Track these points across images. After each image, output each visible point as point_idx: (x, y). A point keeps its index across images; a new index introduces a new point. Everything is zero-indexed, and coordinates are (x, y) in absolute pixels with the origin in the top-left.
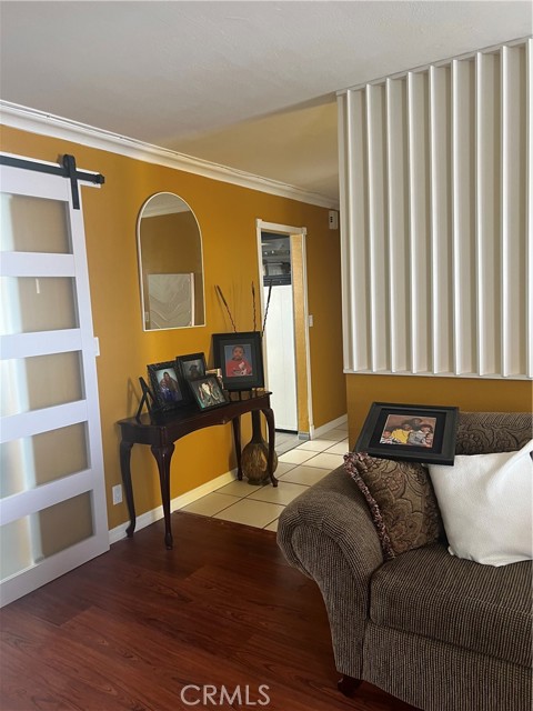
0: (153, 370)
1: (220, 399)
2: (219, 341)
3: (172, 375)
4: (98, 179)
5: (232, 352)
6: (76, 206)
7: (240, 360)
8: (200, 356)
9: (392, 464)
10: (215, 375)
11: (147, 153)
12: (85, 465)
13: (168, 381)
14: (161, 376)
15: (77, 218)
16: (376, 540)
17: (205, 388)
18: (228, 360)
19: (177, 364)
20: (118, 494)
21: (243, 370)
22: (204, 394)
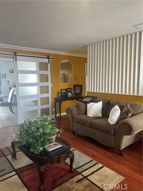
0: (61, 90)
1: (72, 96)
2: (75, 86)
3: (65, 91)
4: (53, 59)
5: (77, 88)
6: (49, 63)
7: (78, 90)
8: (71, 89)
9: (82, 103)
10: (72, 92)
11: (62, 53)
12: (49, 104)
13: (64, 92)
14: (63, 91)
15: (49, 65)
16: (77, 112)
17: (70, 94)
18: (76, 90)
19: (66, 90)
20: (54, 110)
21: (78, 92)
22: (69, 95)
